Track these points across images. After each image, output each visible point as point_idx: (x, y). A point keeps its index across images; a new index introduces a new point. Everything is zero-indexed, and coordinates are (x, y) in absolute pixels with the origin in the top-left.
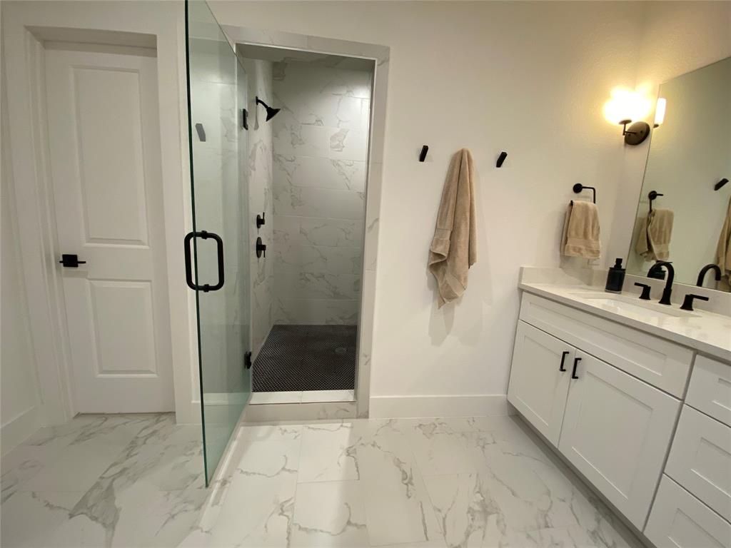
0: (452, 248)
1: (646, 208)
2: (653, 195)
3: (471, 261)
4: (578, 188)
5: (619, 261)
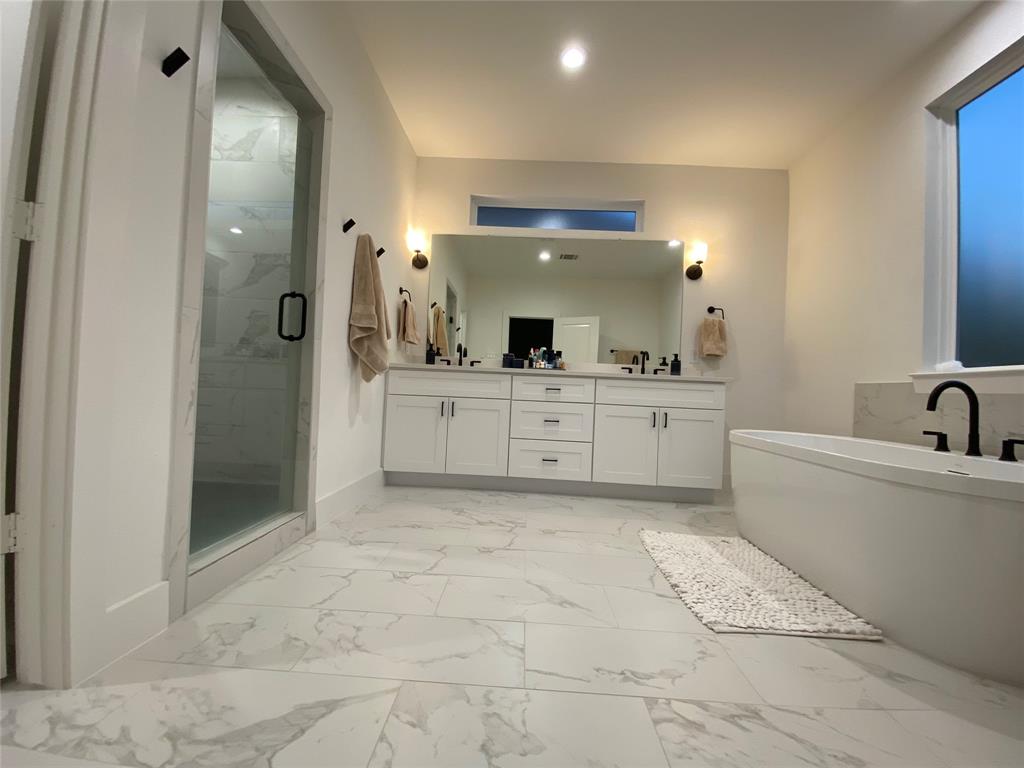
0: (379, 323)
3: (388, 336)
4: (402, 290)
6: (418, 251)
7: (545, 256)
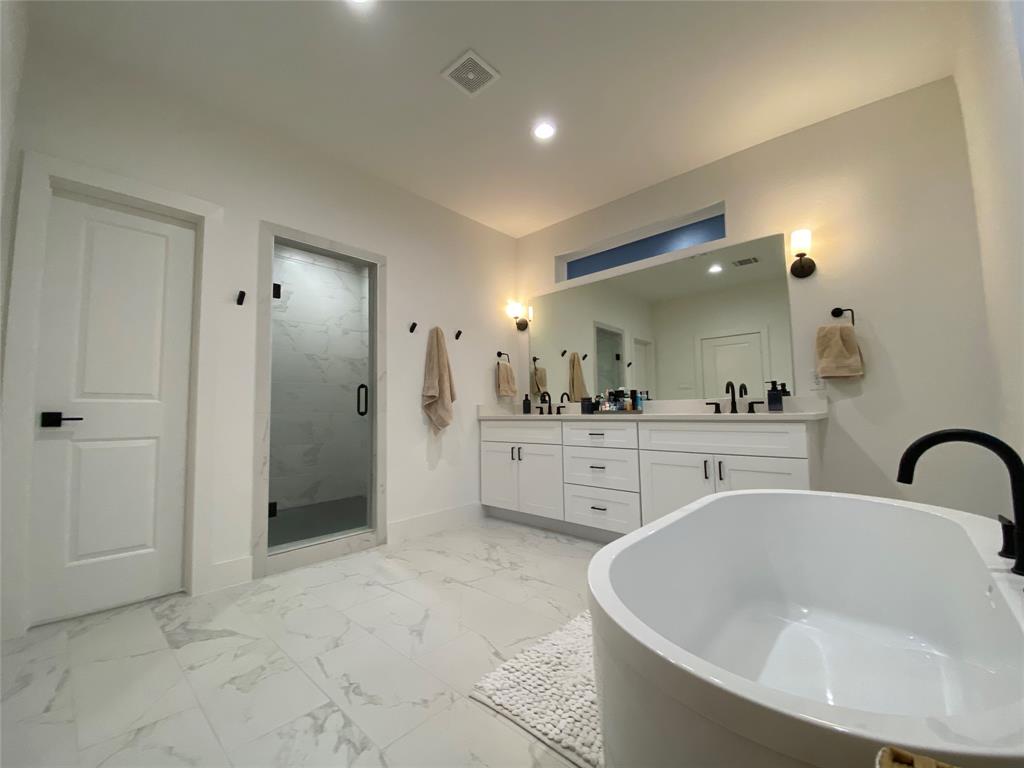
0: (441, 391)
1: (533, 367)
2: (535, 359)
3: (453, 399)
4: (499, 354)
5: (527, 396)
6: (516, 318)
7: (716, 269)
